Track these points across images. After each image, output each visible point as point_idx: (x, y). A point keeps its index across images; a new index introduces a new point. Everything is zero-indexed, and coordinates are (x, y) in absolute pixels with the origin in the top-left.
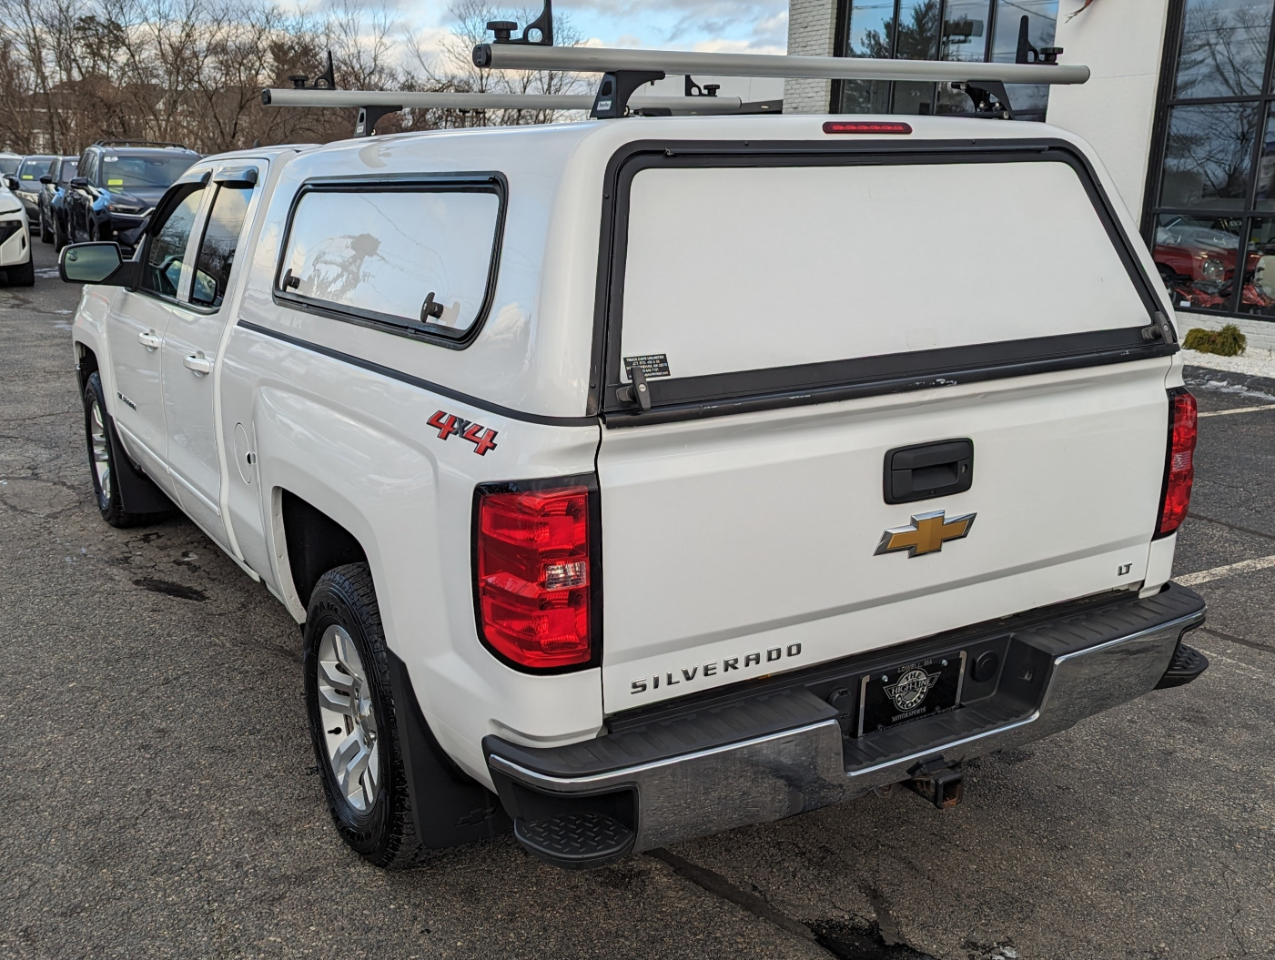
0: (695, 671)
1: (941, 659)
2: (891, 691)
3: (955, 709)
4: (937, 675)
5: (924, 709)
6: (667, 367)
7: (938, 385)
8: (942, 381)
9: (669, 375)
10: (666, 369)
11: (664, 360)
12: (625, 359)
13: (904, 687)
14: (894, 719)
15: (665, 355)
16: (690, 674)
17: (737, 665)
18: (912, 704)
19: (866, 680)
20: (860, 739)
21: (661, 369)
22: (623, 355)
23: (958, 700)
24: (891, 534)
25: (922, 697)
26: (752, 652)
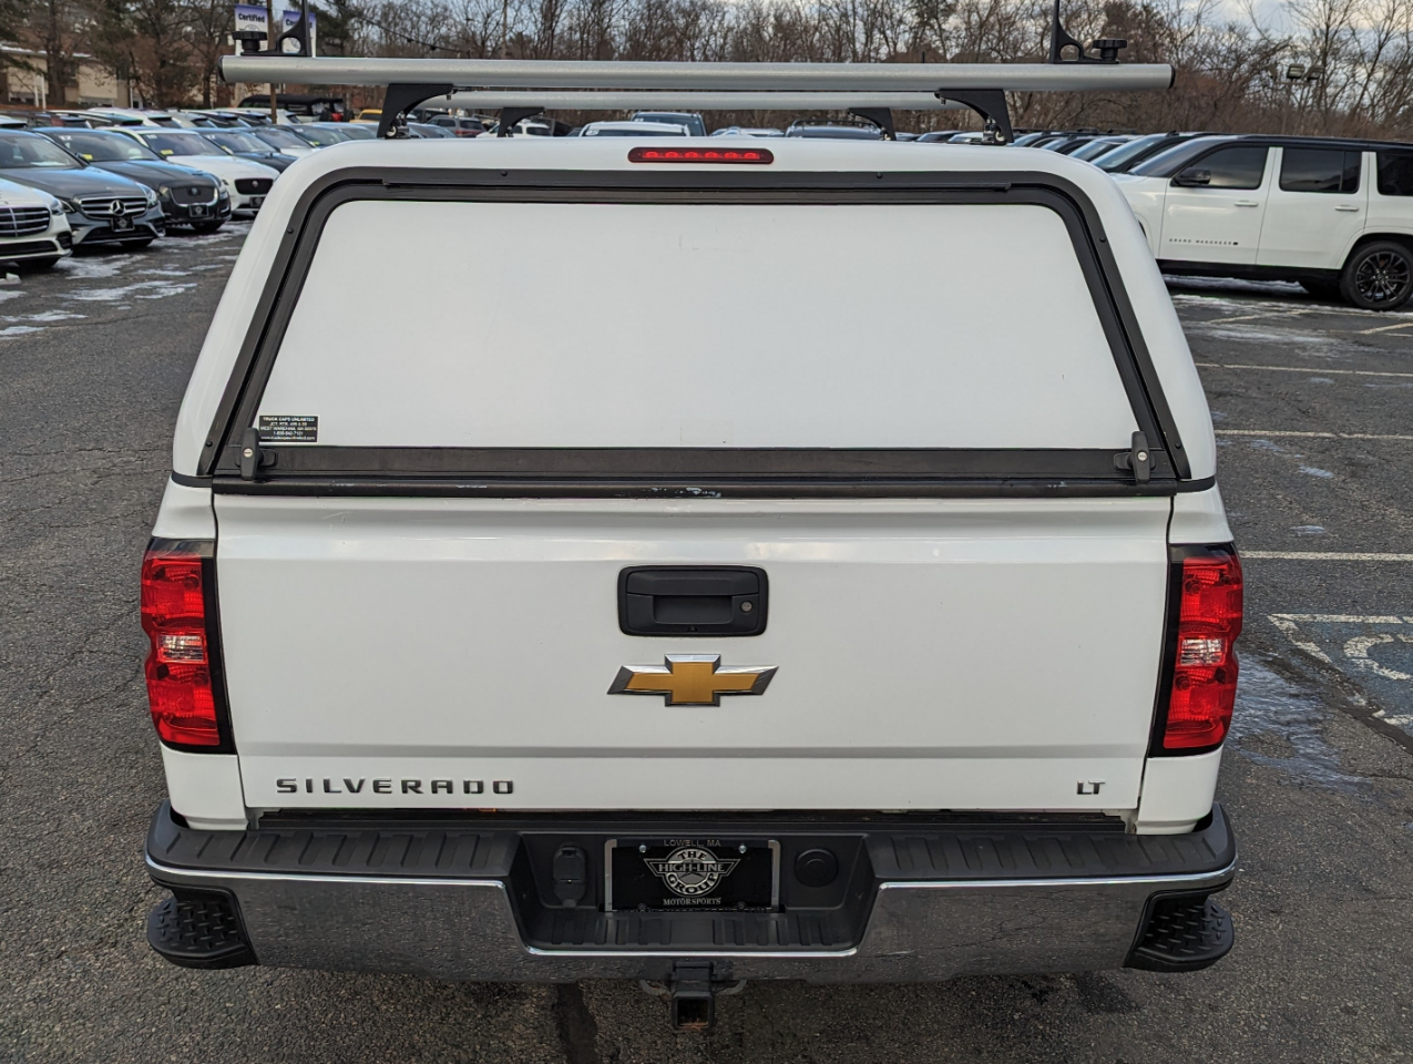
0: (361, 783)
1: (739, 843)
2: (657, 866)
3: (772, 911)
4: (734, 862)
5: (718, 901)
6: (316, 432)
7: (689, 495)
8: (697, 490)
9: (315, 441)
10: (314, 434)
11: (314, 422)
12: (261, 417)
13: (678, 867)
14: (667, 902)
15: (316, 418)
16: (356, 787)
17: (420, 789)
18: (696, 890)
19: (610, 845)
20: (609, 915)
21: (306, 433)
22: (259, 413)
23: (775, 900)
24: (632, 674)
25: (711, 884)
26: (442, 777)
